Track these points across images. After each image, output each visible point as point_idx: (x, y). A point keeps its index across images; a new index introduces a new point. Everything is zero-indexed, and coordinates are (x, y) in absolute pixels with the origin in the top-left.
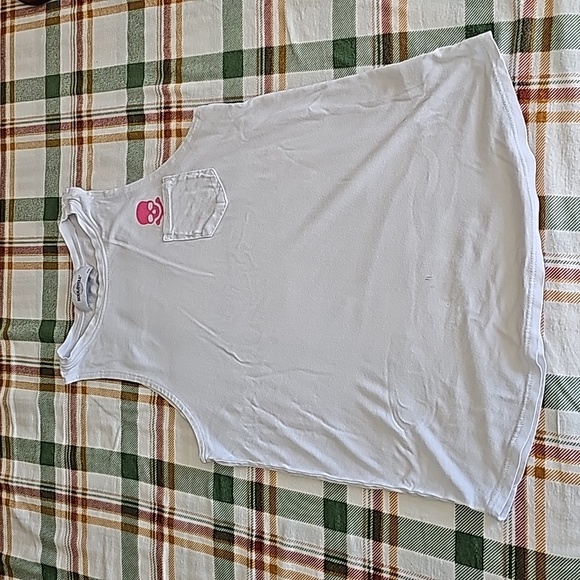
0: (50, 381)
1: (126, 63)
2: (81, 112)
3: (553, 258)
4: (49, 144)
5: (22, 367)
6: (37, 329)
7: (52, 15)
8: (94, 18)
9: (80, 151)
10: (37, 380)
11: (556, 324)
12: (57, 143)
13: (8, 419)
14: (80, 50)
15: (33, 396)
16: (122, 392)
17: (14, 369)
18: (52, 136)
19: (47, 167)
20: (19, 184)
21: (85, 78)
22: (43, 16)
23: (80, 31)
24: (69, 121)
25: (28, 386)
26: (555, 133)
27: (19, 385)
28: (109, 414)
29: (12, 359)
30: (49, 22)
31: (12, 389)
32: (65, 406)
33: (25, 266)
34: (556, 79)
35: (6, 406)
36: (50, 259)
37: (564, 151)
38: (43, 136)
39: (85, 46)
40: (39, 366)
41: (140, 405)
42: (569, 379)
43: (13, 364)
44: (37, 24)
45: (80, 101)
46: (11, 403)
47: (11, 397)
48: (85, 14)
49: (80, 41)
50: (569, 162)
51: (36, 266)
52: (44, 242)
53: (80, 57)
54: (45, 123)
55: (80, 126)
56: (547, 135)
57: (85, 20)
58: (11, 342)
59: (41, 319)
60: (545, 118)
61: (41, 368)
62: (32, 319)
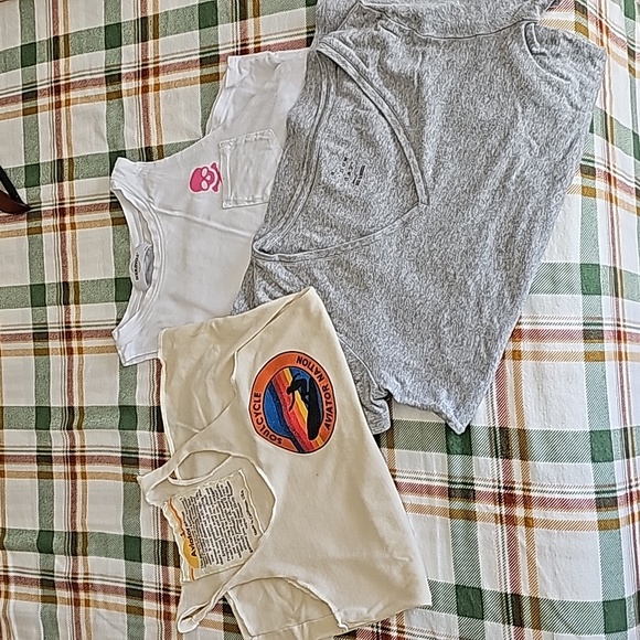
0: (51, 593)
1: (113, 277)
2: (69, 322)
3: (539, 488)
4: (37, 352)
5: (20, 578)
6: (35, 540)
7: (33, 224)
8: (77, 231)
9: (71, 361)
10: (39, 591)
11: (547, 550)
12: (46, 352)
13: (9, 631)
14: (65, 261)
15: (34, 608)
16: (127, 606)
17: (12, 580)
18: (40, 345)
19: (37, 376)
20: (8, 392)
21: (72, 288)
22: (24, 225)
23: (64, 242)
24: (57, 330)
25: (29, 597)
26: (530, 370)
27: (19, 596)
28: (115, 627)
29: (10, 569)
30: (30, 231)
31: (12, 601)
32: (69, 618)
33: (18, 475)
34: (528, 321)
35: (6, 619)
36: (45, 468)
37: (540, 388)
38: (30, 345)
39: (70, 258)
40: (40, 577)
41: (146, 619)
42: (563, 603)
43: (11, 574)
44: (18, 233)
45: (68, 312)
46: (12, 616)
47: (11, 609)
48: (68, 226)
49: (64, 252)
50: (546, 399)
51: (29, 475)
52: (38, 451)
53: (65, 268)
54: (32, 331)
55: (69, 336)
56: (523, 373)
57: (68, 232)
58: (8, 552)
59: (38, 529)
60: (520, 356)
61: (41, 580)
62: (29, 529)
